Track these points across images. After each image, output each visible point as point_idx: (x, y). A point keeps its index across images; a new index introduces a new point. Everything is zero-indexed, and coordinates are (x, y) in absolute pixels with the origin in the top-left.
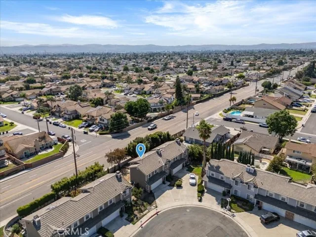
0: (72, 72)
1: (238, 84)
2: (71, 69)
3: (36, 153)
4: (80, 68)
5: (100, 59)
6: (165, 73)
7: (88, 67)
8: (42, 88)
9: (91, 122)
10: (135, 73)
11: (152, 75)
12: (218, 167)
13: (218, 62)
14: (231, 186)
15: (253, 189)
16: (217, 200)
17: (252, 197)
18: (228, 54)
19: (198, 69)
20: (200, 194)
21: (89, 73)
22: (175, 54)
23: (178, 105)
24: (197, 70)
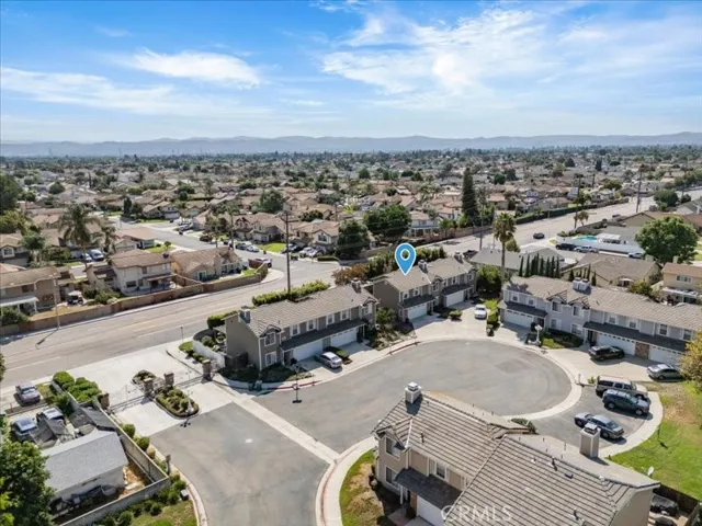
0: (258, 181)
1: (602, 197)
2: (257, 175)
3: (216, 277)
4: (274, 174)
5: (311, 162)
6: (445, 181)
7: (288, 173)
8: (209, 199)
9: (302, 245)
10: (383, 182)
11: (418, 183)
12: (525, 286)
13: (568, 165)
14: (545, 314)
15: (582, 312)
16: (518, 336)
17: (580, 328)
18: (595, 152)
19: (517, 175)
20: (491, 326)
21: (291, 181)
22: (470, 152)
23: (468, 225)
24: (517, 179)
